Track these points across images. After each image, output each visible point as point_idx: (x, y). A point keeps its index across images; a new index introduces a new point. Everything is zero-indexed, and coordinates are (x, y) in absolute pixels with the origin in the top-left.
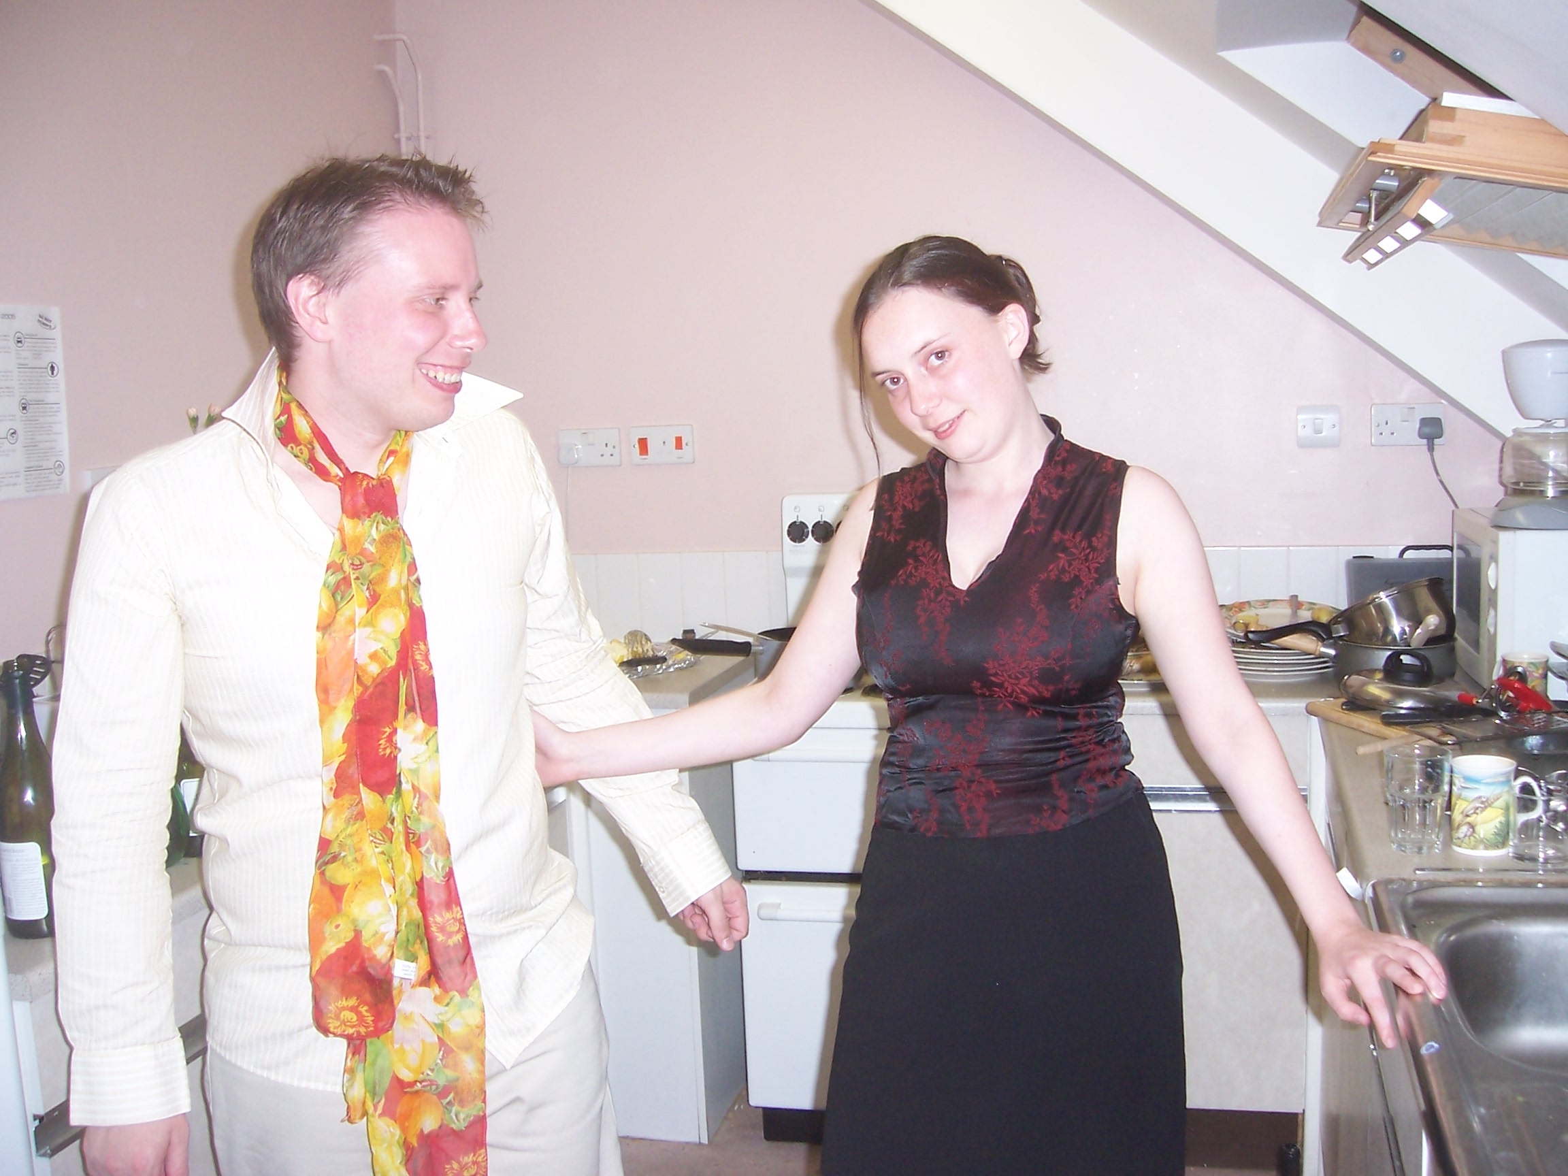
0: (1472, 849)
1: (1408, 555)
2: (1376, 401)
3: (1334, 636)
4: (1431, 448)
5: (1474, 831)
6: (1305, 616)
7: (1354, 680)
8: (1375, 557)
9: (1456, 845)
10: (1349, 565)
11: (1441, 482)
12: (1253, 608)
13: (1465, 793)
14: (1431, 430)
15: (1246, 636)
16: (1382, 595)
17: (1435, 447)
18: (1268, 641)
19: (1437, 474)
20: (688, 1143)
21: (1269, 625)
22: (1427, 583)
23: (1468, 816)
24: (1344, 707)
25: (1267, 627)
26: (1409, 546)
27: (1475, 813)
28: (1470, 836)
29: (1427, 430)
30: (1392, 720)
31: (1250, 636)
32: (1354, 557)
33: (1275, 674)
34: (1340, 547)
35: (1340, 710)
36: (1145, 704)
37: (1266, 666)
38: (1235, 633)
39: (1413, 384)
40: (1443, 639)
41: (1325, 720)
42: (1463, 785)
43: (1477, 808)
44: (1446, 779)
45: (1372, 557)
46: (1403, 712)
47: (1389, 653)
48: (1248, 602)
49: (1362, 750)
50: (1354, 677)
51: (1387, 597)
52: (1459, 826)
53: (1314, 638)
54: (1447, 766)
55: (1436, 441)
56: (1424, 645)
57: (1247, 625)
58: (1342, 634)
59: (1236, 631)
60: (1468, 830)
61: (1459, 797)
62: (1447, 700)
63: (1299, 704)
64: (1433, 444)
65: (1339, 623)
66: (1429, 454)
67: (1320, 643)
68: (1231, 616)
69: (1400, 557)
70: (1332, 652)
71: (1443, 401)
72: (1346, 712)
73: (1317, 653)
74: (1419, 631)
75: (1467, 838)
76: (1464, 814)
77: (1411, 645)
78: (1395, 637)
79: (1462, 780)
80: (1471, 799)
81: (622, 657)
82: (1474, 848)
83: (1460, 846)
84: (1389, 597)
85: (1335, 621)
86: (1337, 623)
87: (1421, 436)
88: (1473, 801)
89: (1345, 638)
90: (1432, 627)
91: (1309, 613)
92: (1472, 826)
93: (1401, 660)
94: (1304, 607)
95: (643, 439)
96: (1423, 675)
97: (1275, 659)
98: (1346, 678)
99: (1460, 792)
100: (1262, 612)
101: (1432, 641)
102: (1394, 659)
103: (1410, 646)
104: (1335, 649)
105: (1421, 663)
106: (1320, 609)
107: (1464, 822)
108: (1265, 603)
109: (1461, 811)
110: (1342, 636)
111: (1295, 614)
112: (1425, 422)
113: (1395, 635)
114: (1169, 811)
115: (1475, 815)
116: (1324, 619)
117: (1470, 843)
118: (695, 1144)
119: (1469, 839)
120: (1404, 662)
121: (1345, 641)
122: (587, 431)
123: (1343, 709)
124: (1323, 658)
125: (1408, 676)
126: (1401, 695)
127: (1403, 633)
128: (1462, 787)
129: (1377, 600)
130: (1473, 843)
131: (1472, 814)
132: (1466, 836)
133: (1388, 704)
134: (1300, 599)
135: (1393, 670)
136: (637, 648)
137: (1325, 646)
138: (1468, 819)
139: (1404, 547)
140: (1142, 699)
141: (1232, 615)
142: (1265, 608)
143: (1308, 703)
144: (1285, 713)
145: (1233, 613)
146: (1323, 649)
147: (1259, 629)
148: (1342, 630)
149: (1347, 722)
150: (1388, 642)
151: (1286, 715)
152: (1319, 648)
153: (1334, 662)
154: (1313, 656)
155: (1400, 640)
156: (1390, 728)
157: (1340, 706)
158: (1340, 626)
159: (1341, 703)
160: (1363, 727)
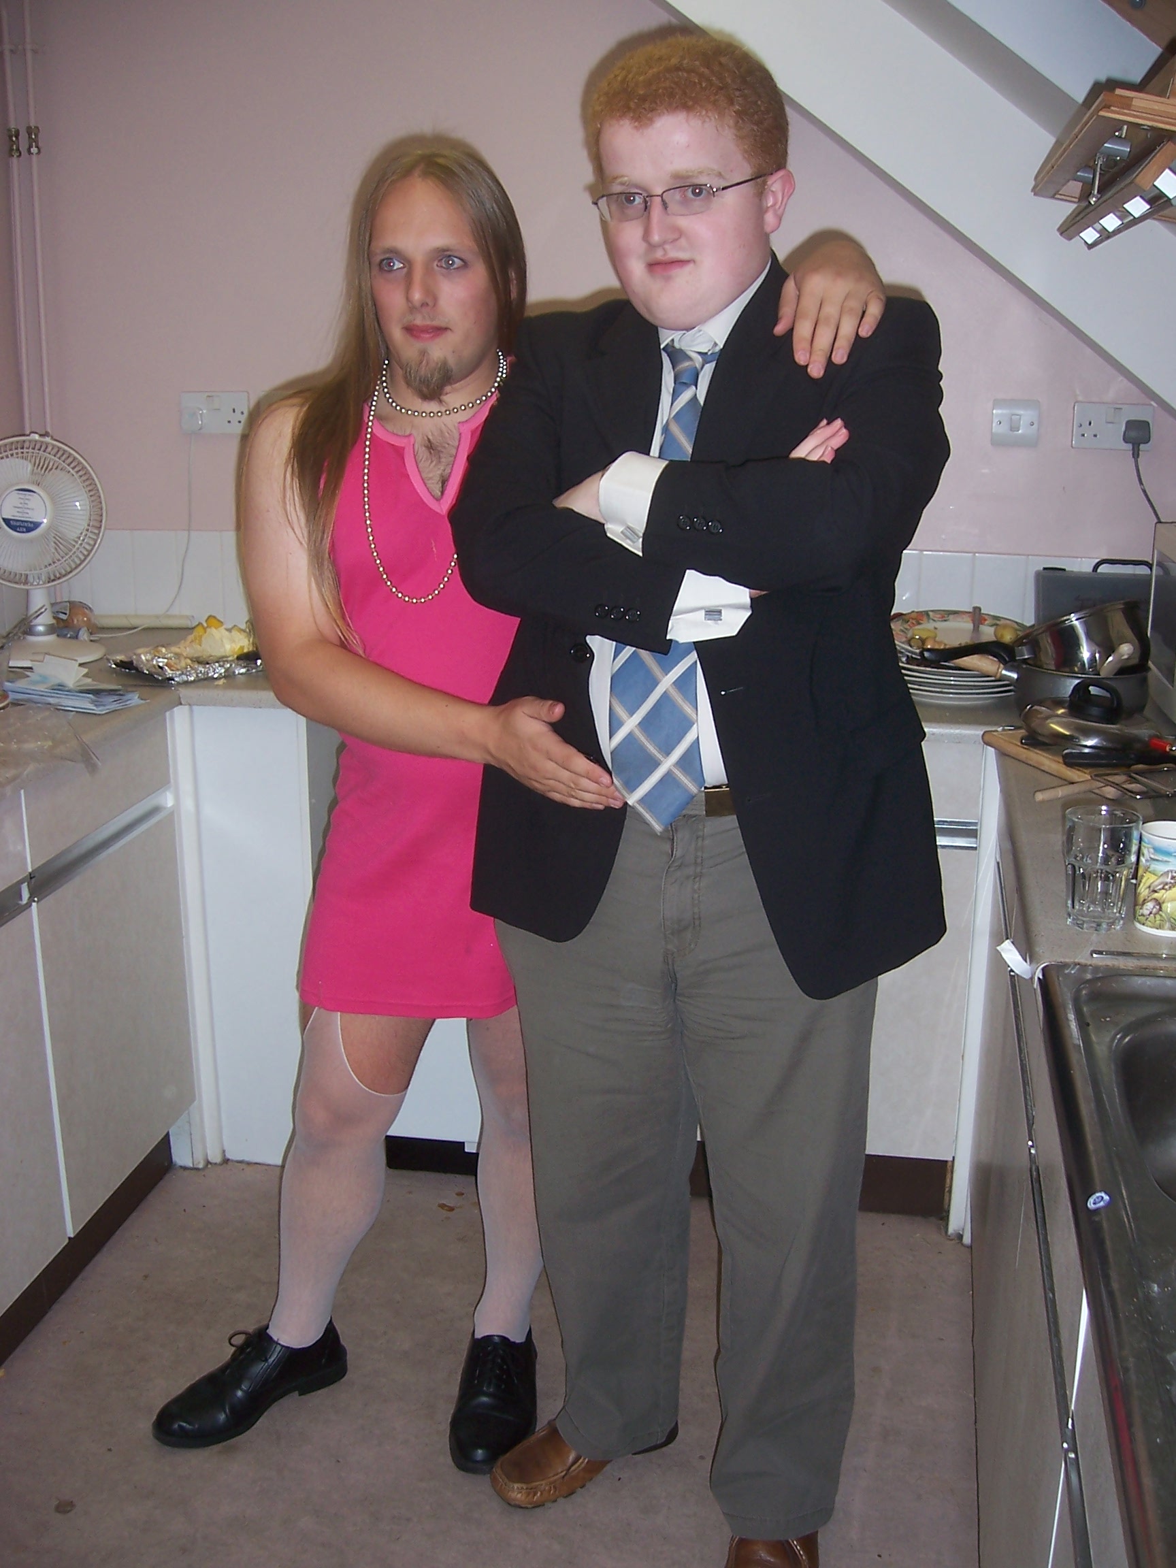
0: (1157, 929)
1: (1103, 569)
2: (1080, 398)
3: (1018, 658)
4: (1136, 455)
5: (1160, 909)
6: (988, 634)
7: (1037, 711)
8: (1067, 569)
9: (1140, 922)
10: (1038, 574)
11: (1144, 491)
12: (931, 621)
13: (1155, 866)
14: (1137, 434)
15: (922, 654)
16: (1073, 617)
17: (1140, 452)
18: (949, 660)
19: (1141, 483)
21: (946, 642)
22: (1122, 606)
23: (1155, 891)
24: (1023, 741)
25: (945, 645)
26: (1104, 560)
27: (1163, 888)
28: (1155, 914)
29: (1133, 434)
30: (1075, 761)
31: (926, 654)
32: (1045, 569)
33: (951, 696)
34: (1030, 557)
35: (1019, 744)
37: (942, 687)
38: (909, 648)
39: (1121, 382)
40: (1135, 670)
41: (1002, 754)
42: (1152, 856)
43: (1167, 884)
44: (1134, 848)
45: (1064, 570)
46: (1087, 750)
47: (1077, 681)
48: (926, 613)
49: (1040, 797)
50: (1037, 707)
51: (1077, 620)
52: (1144, 902)
53: (996, 660)
54: (1135, 834)
55: (1142, 446)
56: (1115, 675)
57: (923, 641)
58: (1026, 657)
59: (911, 646)
60: (1154, 907)
61: (1147, 870)
62: (1137, 739)
63: (977, 732)
64: (1139, 450)
65: (1024, 644)
66: (1133, 460)
67: (1002, 665)
68: (906, 629)
69: (1093, 571)
70: (1015, 676)
71: (1153, 403)
72: (1025, 746)
73: (998, 676)
74: (1110, 659)
75: (1152, 915)
76: (1152, 889)
77: (1101, 674)
78: (1083, 664)
79: (1152, 850)
80: (1161, 873)
81: (242, 648)
82: (1160, 927)
83: (1143, 924)
84: (1080, 620)
85: (1019, 642)
86: (1022, 644)
87: (1126, 440)
88: (1162, 875)
89: (1029, 662)
90: (1126, 657)
91: (992, 630)
92: (1159, 903)
93: (1089, 691)
94: (987, 622)
96: (1113, 711)
97: (952, 680)
98: (1028, 707)
99: (1148, 864)
100: (940, 625)
101: (1124, 670)
102: (1081, 689)
103: (1099, 675)
104: (1018, 673)
105: (1111, 694)
106: (1005, 627)
107: (1150, 898)
108: (946, 614)
109: (1147, 885)
110: (1026, 659)
111: (976, 629)
112: (1131, 425)
113: (1084, 662)
115: (1163, 891)
116: (1008, 637)
117: (1155, 921)
119: (1155, 917)
120: (1092, 693)
121: (1029, 664)
122: (213, 394)
123: (1022, 743)
124: (1003, 681)
125: (1095, 711)
126: (1088, 733)
127: (1093, 659)
128: (1151, 858)
129: (1067, 622)
130: (1158, 922)
131: (1160, 889)
132: (1151, 913)
133: (1070, 741)
134: (982, 612)
135: (1079, 704)
137: (1006, 669)
138: (1156, 895)
139: (1098, 560)
141: (908, 627)
142: (945, 621)
143: (985, 732)
144: (959, 740)
145: (909, 625)
146: (1004, 672)
147: (937, 647)
148: (1026, 653)
149: (1027, 758)
150: (1076, 669)
151: (959, 742)
152: (1000, 670)
153: (1014, 686)
154: (993, 678)
155: (1089, 669)
156: (1073, 770)
157: (1019, 739)
158: (1024, 647)
159: (1020, 736)
160: (1043, 765)
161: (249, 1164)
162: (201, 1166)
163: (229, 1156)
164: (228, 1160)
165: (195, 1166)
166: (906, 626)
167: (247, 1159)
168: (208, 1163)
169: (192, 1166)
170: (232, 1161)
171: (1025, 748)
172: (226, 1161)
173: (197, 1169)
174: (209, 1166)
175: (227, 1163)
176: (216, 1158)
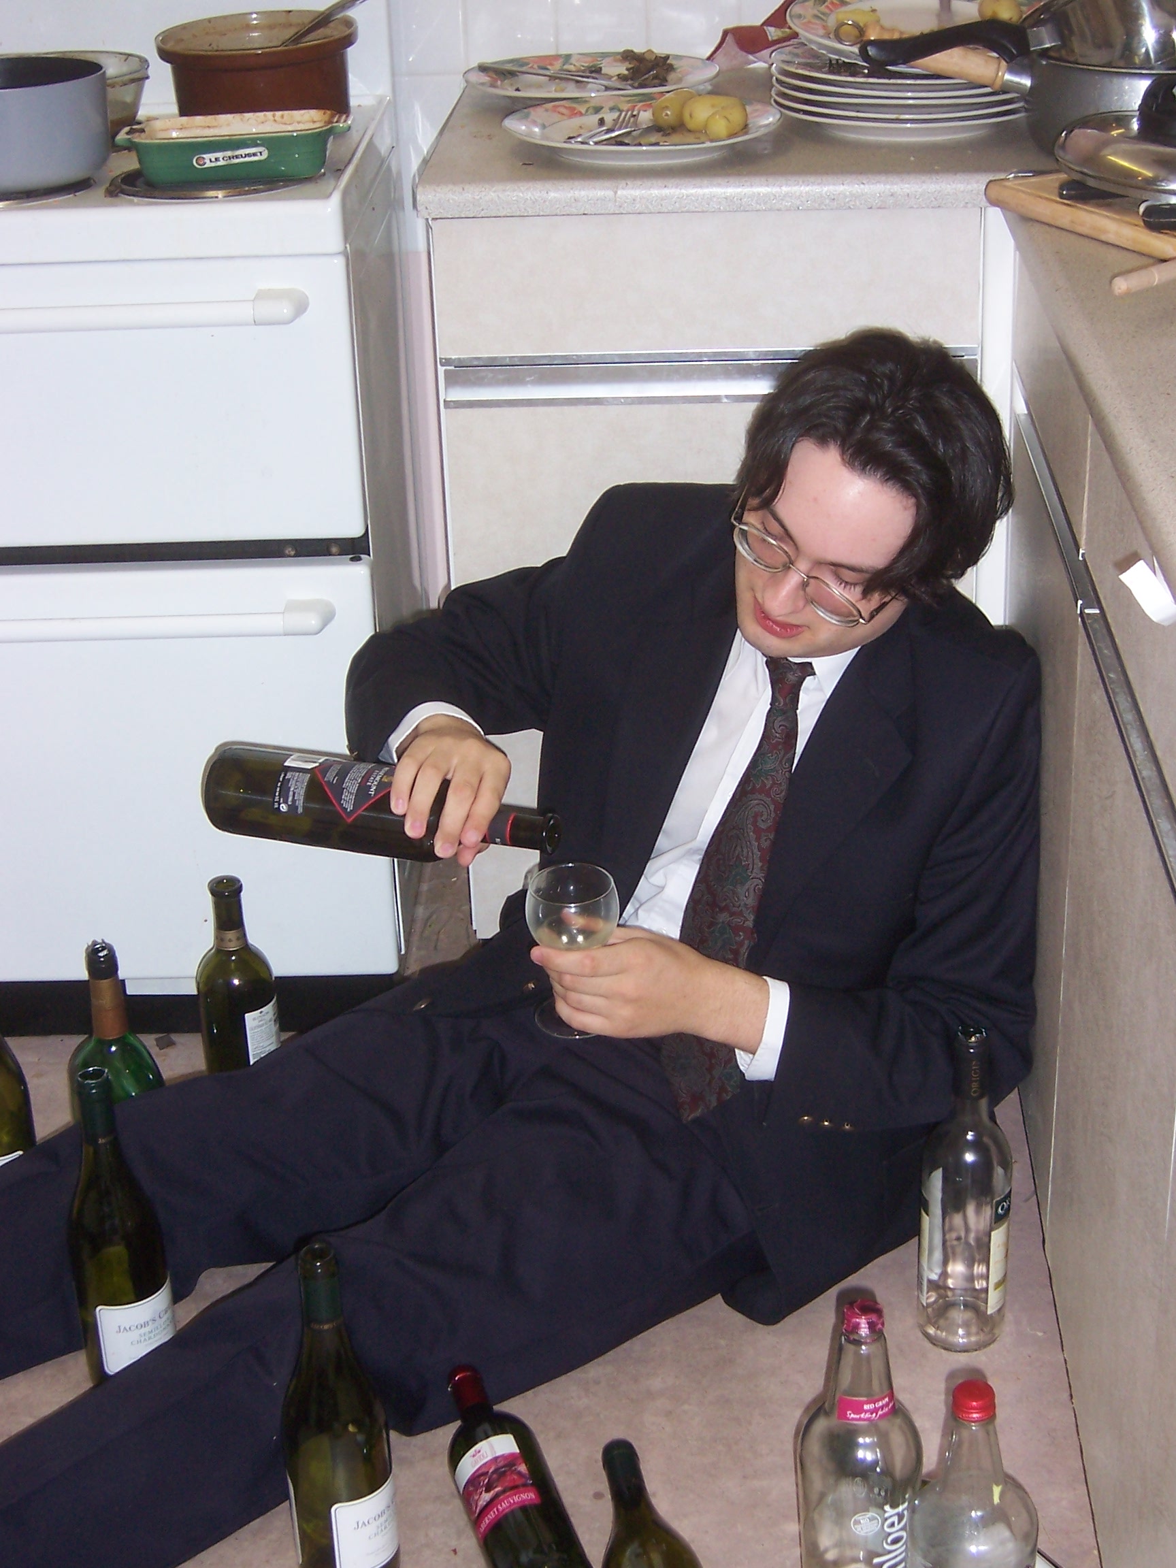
3: (1032, 49)
6: (968, 9)
7: (1084, 138)
15: (864, 54)
18: (905, 62)
21: (902, 29)
24: (1064, 193)
25: (901, 33)
30: (1162, 218)
31: (871, 51)
33: (913, 125)
35: (1058, 199)
36: (666, 192)
37: (900, 110)
38: (838, 46)
41: (1022, 221)
47: (1143, 85)
49: (1121, 285)
50: (1076, 131)
53: (995, 55)
57: (861, 29)
58: (1047, 46)
59: (839, 42)
63: (968, 186)
65: (1042, 23)
67: (1004, 64)
68: (823, 14)
70: (1027, 82)
72: (1067, 202)
73: (998, 83)
78: (1147, 52)
85: (1032, 18)
89: (1052, 54)
91: (974, 5)
97: (914, 97)
98: (1063, 135)
102: (1160, 94)
104: (1032, 77)
110: (1047, 49)
111: (946, 6)
113: (1148, 47)
114: (716, 399)
116: (1006, 15)
121: (1053, 59)
123: (1061, 196)
124: (1005, 92)
133: (1150, 184)
135: (1161, 118)
137: (1011, 70)
140: (660, 182)
141: (827, 11)
143: (991, 181)
144: (937, 203)
145: (827, 7)
146: (1008, 77)
147: (886, 36)
148: (1047, 41)
149: (1072, 222)
150: (1137, 61)
151: (939, 207)
152: (1000, 74)
153: (1026, 101)
154: (988, 90)
155: (1156, 61)
156: (1161, 235)
157: (1056, 191)
158: (1043, 29)
159: (1057, 185)
160: (1105, 232)
166: (823, 8)
171: (1068, 205)
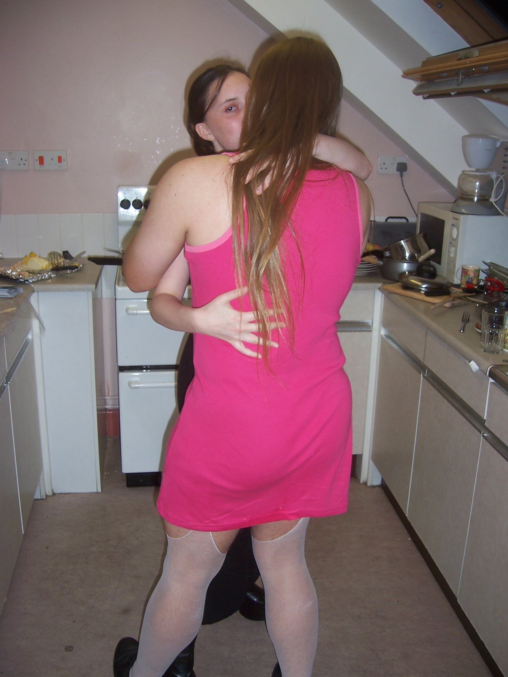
1: (390, 220)
2: (380, 154)
3: (384, 256)
4: (401, 176)
9: (505, 349)
11: (405, 191)
14: (402, 168)
16: (402, 242)
19: (403, 187)
20: (92, 493)
26: (386, 217)
29: (400, 168)
39: (395, 148)
51: (404, 243)
53: (375, 257)
55: (404, 173)
58: (388, 256)
64: (402, 174)
66: (400, 178)
67: (377, 259)
69: (387, 221)
70: (381, 263)
71: (408, 156)
78: (408, 257)
86: (385, 251)
87: (397, 170)
95: (41, 157)
96: (433, 274)
105: (433, 269)
112: (399, 164)
118: (95, 493)
122: (12, 152)
123: (402, 289)
124: (376, 265)
125: (426, 274)
126: (422, 282)
129: (399, 244)
136: (54, 261)
137: (378, 261)
139: (384, 217)
148: (387, 254)
149: (406, 294)
152: (376, 261)
153: (381, 267)
154: (373, 264)
157: (400, 287)
158: (387, 252)
161: (65, 494)
162: (44, 498)
163: (55, 492)
164: (55, 493)
165: (42, 498)
167: (63, 492)
168: (47, 496)
169: (40, 498)
170: (57, 493)
171: (404, 290)
172: (54, 494)
173: (43, 499)
174: (48, 497)
175: (55, 495)
176: (49, 493)
